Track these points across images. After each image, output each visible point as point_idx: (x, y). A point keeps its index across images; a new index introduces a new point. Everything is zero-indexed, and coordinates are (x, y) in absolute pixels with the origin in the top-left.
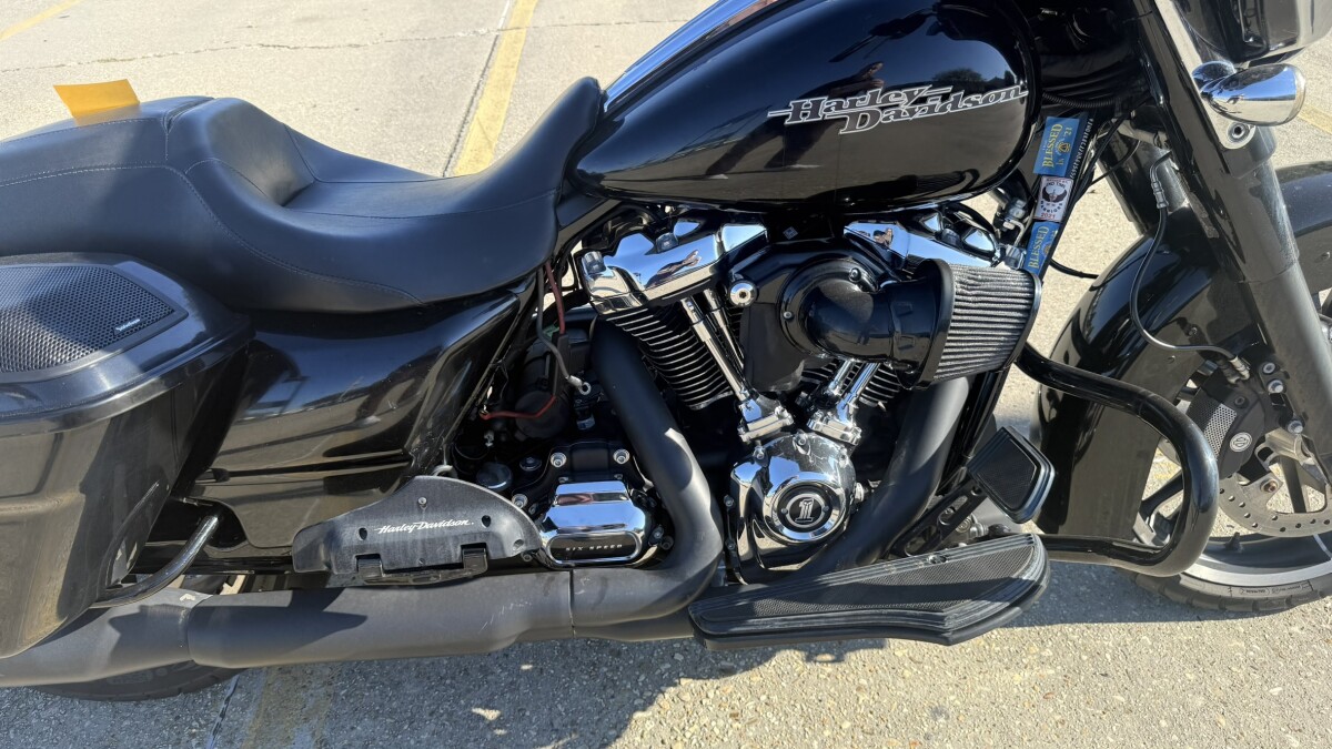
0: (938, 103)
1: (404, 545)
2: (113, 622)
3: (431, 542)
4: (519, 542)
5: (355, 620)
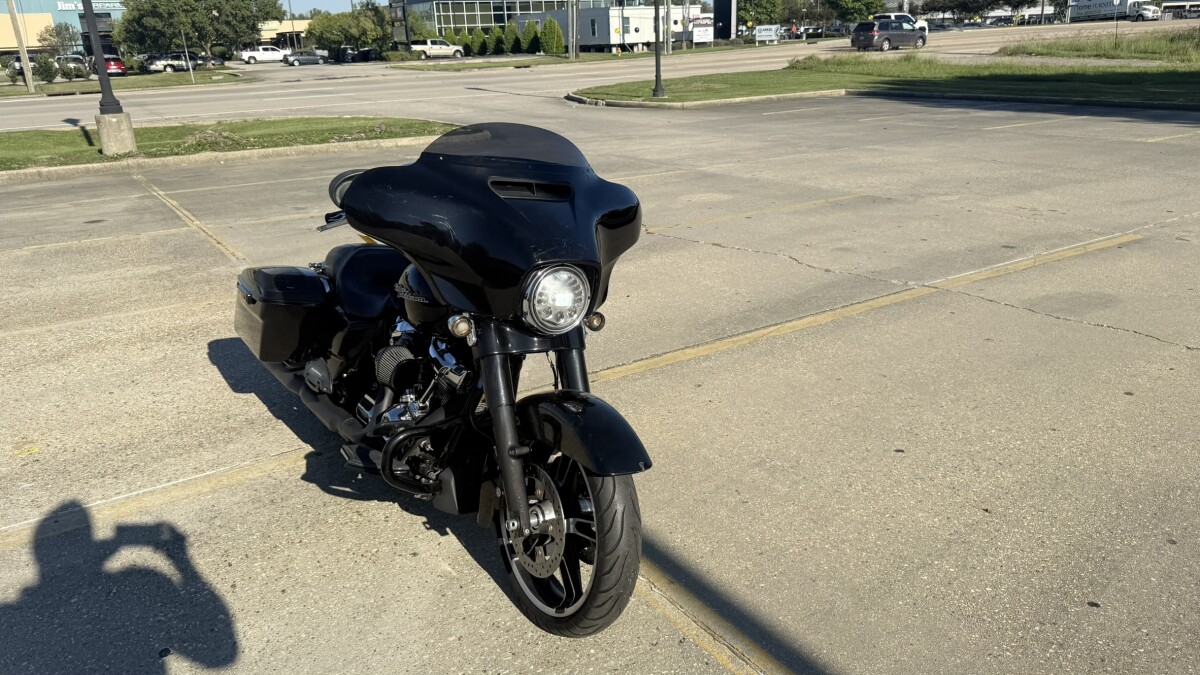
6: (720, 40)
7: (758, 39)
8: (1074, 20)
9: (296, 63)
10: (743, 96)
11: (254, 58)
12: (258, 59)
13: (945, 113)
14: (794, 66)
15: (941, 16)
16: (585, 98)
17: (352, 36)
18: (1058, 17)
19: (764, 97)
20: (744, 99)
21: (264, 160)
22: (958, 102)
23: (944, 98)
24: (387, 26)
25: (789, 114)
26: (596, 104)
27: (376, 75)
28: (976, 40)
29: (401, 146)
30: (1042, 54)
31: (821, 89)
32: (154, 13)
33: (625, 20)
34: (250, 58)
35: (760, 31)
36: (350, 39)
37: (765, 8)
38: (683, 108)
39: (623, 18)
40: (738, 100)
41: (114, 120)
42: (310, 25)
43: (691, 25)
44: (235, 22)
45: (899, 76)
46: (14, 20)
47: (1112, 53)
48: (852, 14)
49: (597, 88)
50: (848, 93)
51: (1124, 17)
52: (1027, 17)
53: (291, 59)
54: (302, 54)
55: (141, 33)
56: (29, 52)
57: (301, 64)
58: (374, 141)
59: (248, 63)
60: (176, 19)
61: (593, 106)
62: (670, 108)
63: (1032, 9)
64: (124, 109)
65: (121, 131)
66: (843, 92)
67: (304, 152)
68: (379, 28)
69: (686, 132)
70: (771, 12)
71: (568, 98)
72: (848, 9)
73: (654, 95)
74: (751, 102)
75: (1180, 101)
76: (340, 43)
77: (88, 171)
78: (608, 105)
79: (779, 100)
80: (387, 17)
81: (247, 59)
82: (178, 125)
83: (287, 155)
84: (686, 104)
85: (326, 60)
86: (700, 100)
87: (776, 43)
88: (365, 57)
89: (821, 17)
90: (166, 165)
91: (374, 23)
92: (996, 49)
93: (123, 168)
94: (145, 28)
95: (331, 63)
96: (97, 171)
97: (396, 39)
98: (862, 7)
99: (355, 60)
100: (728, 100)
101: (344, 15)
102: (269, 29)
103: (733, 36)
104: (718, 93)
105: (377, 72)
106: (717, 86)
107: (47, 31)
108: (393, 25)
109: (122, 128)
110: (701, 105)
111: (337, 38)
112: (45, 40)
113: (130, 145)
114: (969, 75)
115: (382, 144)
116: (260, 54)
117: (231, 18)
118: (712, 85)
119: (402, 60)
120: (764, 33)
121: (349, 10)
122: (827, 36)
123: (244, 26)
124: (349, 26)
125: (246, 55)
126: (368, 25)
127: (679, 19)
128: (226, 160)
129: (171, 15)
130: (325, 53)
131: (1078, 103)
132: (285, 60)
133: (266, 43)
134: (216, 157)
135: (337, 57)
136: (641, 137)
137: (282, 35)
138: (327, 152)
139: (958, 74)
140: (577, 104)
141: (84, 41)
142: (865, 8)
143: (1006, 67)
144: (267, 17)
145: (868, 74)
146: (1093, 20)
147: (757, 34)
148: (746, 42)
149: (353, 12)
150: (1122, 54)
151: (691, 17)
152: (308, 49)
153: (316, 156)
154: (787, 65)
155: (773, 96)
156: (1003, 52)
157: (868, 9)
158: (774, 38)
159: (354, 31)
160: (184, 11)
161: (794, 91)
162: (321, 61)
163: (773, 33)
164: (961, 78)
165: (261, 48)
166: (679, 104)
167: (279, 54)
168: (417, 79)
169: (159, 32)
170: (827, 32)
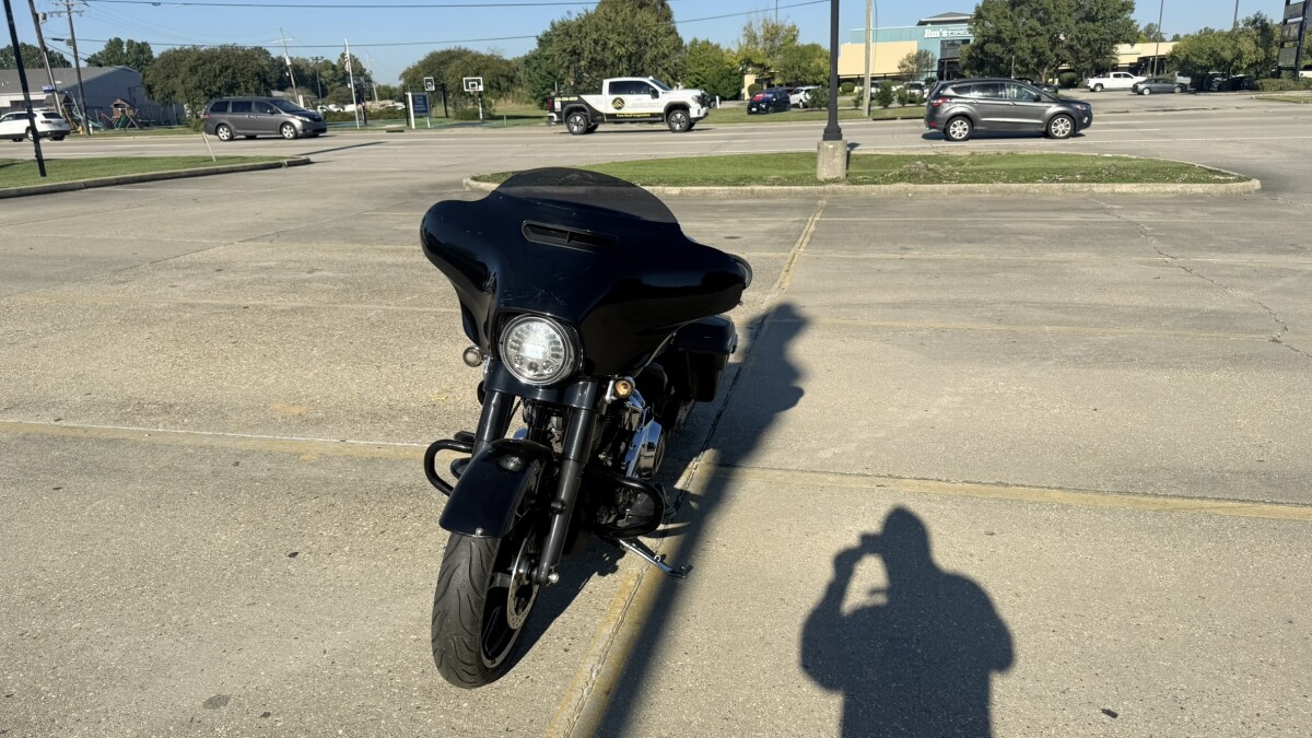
9: (1146, 92)
11: (1101, 85)
12: (1105, 86)
17: (1223, 61)
21: (954, 196)
24: (1274, 47)
27: (1228, 108)
29: (1119, 193)
32: (998, 39)
34: (1097, 85)
36: (1221, 63)
41: (831, 146)
42: (1175, 47)
44: (1079, 47)
46: (868, 48)
53: (1141, 87)
54: (1156, 81)
55: (981, 59)
56: (873, 79)
57: (1152, 92)
58: (1086, 184)
59: (1093, 91)
60: (1017, 44)
64: (844, 138)
65: (834, 157)
67: (999, 191)
68: (1261, 50)
76: (1208, 68)
77: (790, 193)
80: (1277, 37)
81: (1092, 87)
82: (933, 154)
83: (980, 193)
85: (1184, 89)
88: (1235, 86)
90: (857, 193)
91: (1256, 43)
93: (819, 193)
94: (986, 54)
95: (1190, 92)
96: (797, 193)
97: (1280, 64)
99: (1221, 89)
101: (1221, 34)
102: (1127, 54)
105: (1230, 104)
107: (908, 57)
108: (1282, 45)
109: (837, 154)
111: (1203, 62)
112: (904, 66)
113: (840, 172)
115: (1095, 189)
116: (1110, 82)
117: (1075, 42)
119: (1281, 89)
121: (1228, 28)
123: (1087, 50)
124: (1223, 49)
125: (1092, 82)
126: (1247, 46)
128: (915, 193)
129: (1014, 40)
130: (1187, 80)
132: (1135, 89)
133: (1123, 69)
134: (906, 189)
135: (1201, 85)
137: (1144, 60)
138: (1025, 192)
141: (939, 67)
144: (1119, 39)
149: (1234, 30)
152: (1166, 76)
153: (1011, 196)
159: (1227, 55)
160: (1028, 36)
162: (1178, 90)
165: (1112, 74)
167: (1129, 82)
168: (1266, 114)
169: (998, 57)
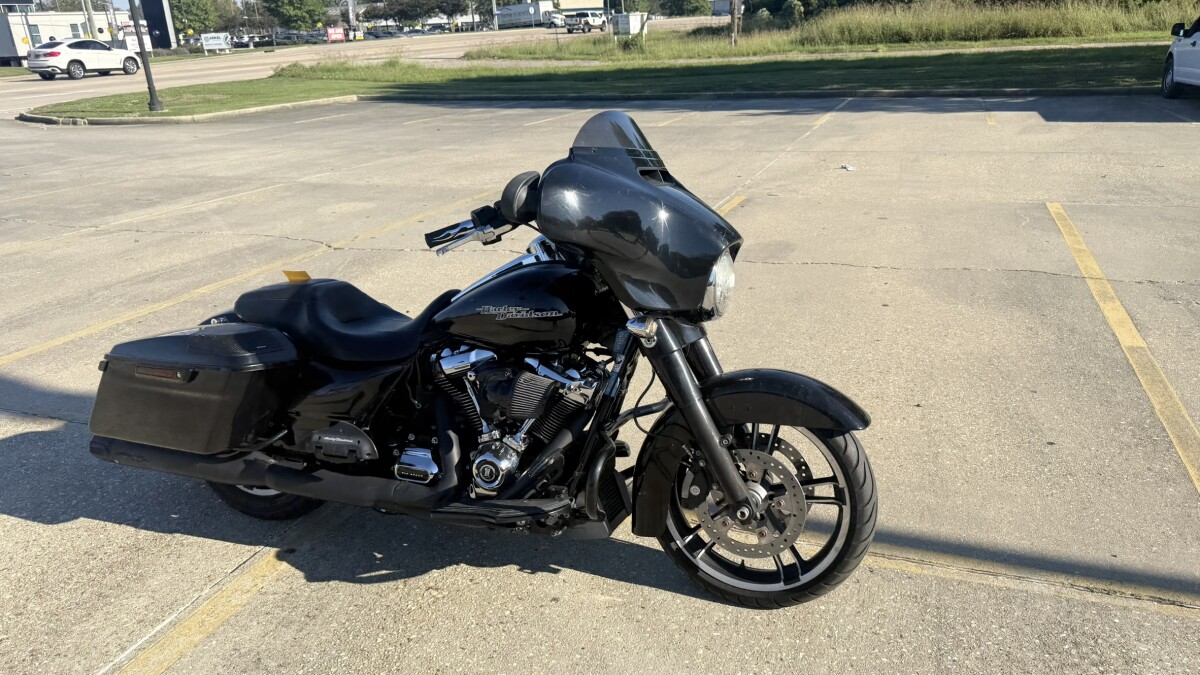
0: (524, 313)
1: (330, 444)
2: (245, 461)
3: (339, 446)
4: (368, 454)
5: (319, 479)
6: (160, 50)
7: (205, 48)
8: (501, 27)
10: (255, 105)
13: (473, 113)
14: (279, 74)
15: (384, 23)
16: (55, 118)
18: (484, 24)
19: (280, 106)
20: (260, 109)
22: (473, 102)
23: (456, 99)
25: (323, 121)
26: (75, 123)
28: (431, 46)
30: (503, 58)
31: (333, 96)
33: (33, 29)
35: (207, 39)
37: (196, 15)
38: (194, 122)
39: (29, 26)
40: (253, 110)
43: (121, 33)
45: (394, 81)
47: (558, 55)
48: (296, 21)
49: (56, 105)
50: (361, 99)
51: (539, 25)
52: (460, 25)
61: (71, 126)
62: (178, 123)
63: (464, 17)
66: (354, 98)
69: (229, 146)
70: (205, 19)
71: (22, 118)
72: (290, 16)
73: (151, 109)
74: (267, 112)
75: (648, 93)
78: (91, 123)
79: (295, 109)
84: (197, 117)
86: (211, 112)
87: (228, 51)
89: (261, 25)
92: (462, 54)
98: (305, 14)
100: (243, 111)
103: (174, 45)
104: (222, 104)
106: (216, 97)
110: (214, 117)
114: (460, 77)
118: (208, 96)
120: (211, 41)
122: (278, 44)
127: (105, 27)
131: (572, 99)
136: (183, 154)
139: (451, 78)
140: (45, 126)
142: (308, 16)
143: (486, 69)
145: (363, 80)
146: (517, 27)
147: (204, 43)
148: (191, 51)
150: (567, 55)
151: (119, 24)
154: (272, 73)
155: (288, 105)
156: (468, 56)
157: (311, 16)
158: (224, 46)
161: (307, 98)
163: (222, 41)
164: (455, 80)
166: (188, 118)
170: (279, 40)
